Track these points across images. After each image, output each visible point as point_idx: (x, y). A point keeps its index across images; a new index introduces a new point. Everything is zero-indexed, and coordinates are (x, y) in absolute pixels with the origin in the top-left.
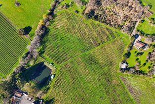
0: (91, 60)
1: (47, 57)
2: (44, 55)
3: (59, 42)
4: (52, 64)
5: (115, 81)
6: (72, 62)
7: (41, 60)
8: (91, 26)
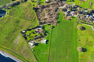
0: (18, 22)
1: (9, 11)
2: (9, 10)
3: (17, 9)
4: (7, 14)
5: (15, 33)
6: (12, 18)
7: (7, 10)
8: (31, 13)
